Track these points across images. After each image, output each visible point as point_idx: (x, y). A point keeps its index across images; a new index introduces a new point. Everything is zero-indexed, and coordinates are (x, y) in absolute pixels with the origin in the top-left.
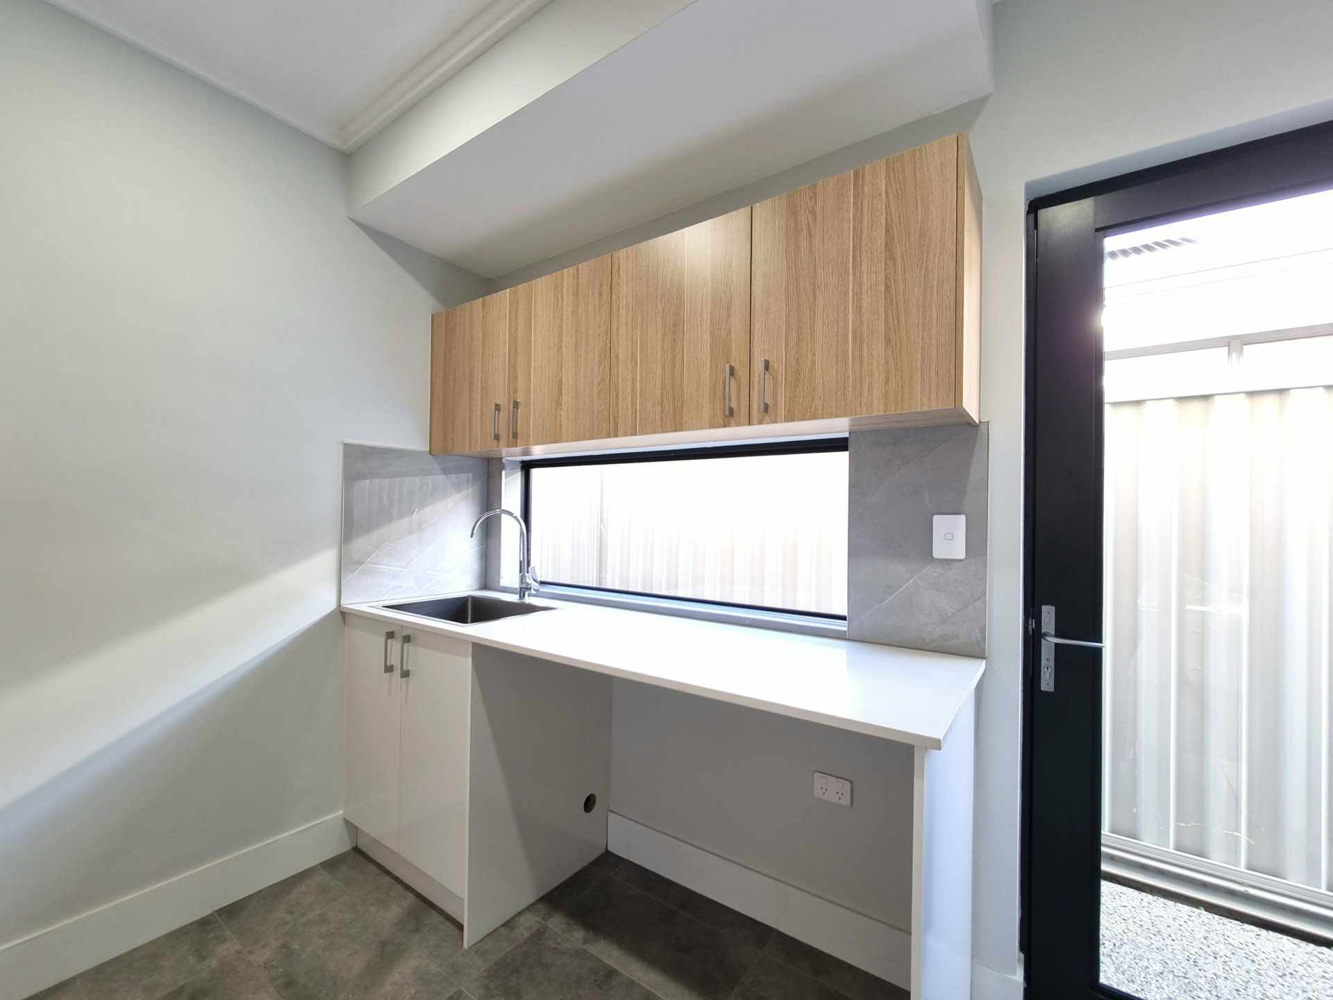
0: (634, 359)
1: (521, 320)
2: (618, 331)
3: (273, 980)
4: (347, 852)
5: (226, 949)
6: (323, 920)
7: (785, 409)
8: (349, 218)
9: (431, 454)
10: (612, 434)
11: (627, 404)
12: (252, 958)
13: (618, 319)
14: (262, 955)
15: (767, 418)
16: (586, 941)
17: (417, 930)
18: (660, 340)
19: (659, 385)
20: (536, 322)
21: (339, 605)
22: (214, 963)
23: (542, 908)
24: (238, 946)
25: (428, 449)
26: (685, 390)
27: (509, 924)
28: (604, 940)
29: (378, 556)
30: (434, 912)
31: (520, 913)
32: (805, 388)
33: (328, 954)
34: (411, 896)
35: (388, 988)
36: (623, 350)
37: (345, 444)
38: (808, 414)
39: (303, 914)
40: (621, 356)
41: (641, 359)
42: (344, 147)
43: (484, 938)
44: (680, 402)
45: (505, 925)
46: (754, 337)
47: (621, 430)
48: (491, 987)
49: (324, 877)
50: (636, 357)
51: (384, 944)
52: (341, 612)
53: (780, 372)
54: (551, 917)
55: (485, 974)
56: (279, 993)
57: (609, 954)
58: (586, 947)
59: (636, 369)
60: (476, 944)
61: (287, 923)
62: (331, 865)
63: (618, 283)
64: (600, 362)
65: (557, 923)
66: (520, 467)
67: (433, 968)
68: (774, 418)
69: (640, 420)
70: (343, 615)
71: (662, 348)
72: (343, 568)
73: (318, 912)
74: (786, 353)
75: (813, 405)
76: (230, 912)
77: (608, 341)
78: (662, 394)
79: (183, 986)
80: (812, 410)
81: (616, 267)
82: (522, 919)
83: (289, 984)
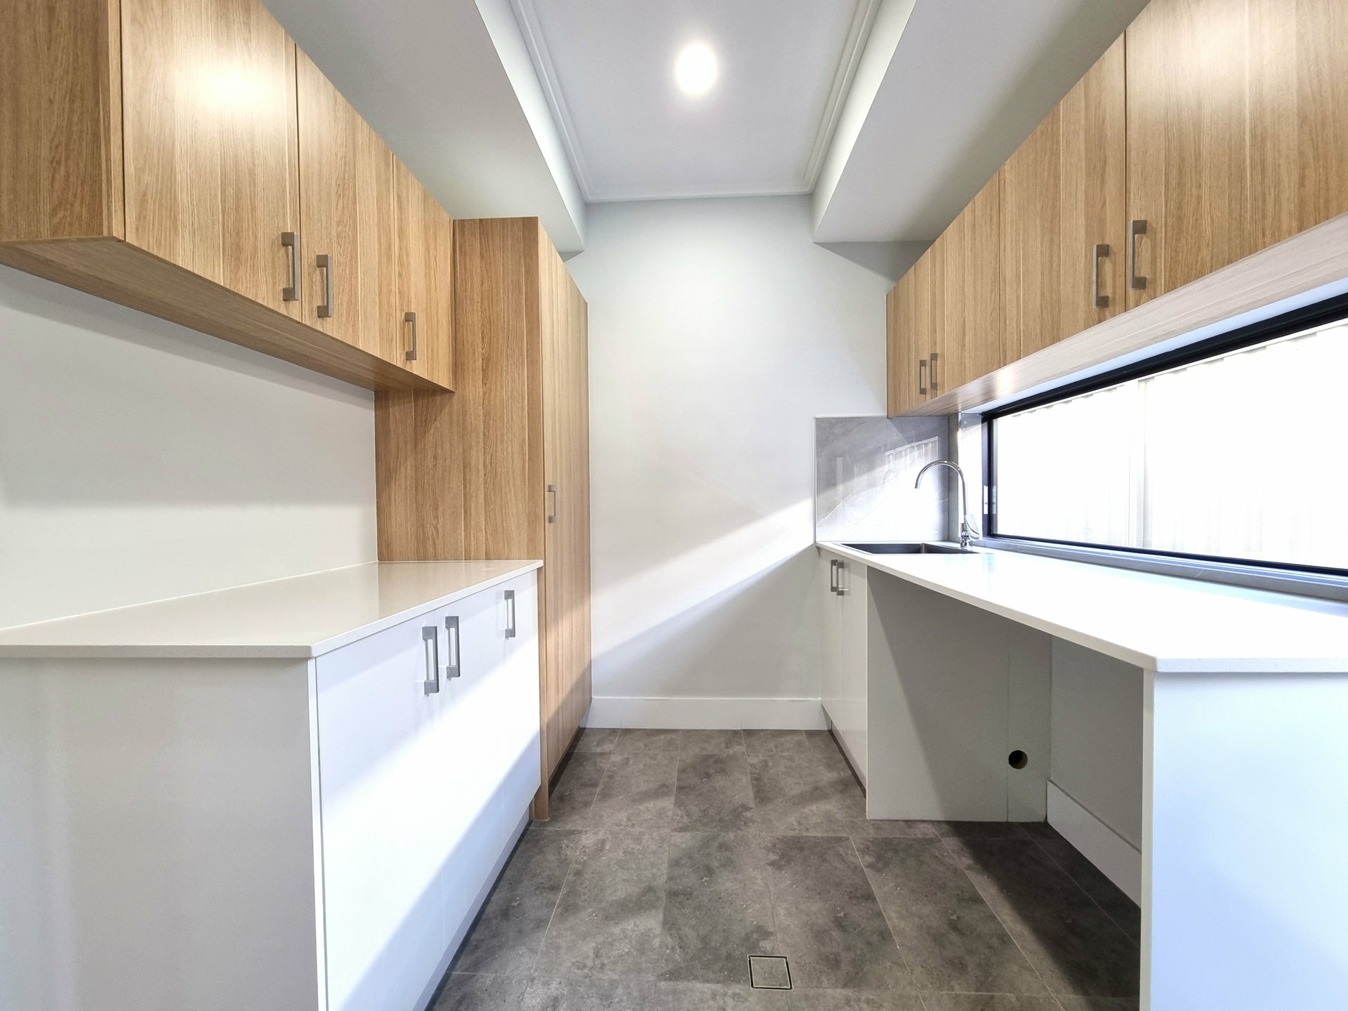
0: (1018, 276)
1: (938, 275)
2: (1005, 251)
3: (751, 773)
4: (824, 731)
5: (738, 749)
6: (791, 759)
7: (1165, 277)
8: (816, 243)
9: (888, 418)
10: (1002, 365)
11: (1013, 328)
12: (748, 758)
13: (1005, 239)
14: (753, 760)
15: (1145, 296)
16: (969, 868)
17: (841, 792)
18: (1039, 245)
19: (1039, 296)
20: (947, 270)
21: (815, 542)
22: (731, 752)
23: (945, 828)
24: (745, 750)
25: (886, 414)
26: (1062, 292)
27: (909, 823)
28: (988, 877)
29: (844, 506)
30: (859, 788)
31: (923, 821)
32: (1190, 237)
33: (784, 776)
34: (850, 772)
35: (806, 810)
36: (1009, 272)
37: (817, 419)
38: (1194, 271)
39: (782, 751)
40: (1008, 278)
41: (1023, 273)
42: (807, 190)
43: (885, 820)
44: (1057, 309)
45: (906, 821)
46: (1129, 195)
47: (1008, 359)
48: (870, 848)
49: (803, 738)
50: (1020, 272)
51: (816, 788)
52: (817, 547)
53: (1159, 229)
54: (948, 837)
55: (871, 839)
56: (751, 781)
57: (986, 889)
58: (966, 872)
59: (1019, 286)
60: (877, 820)
61: (772, 751)
62: (811, 734)
63: (1005, 198)
64: (992, 291)
65: (951, 844)
66: (981, 420)
67: (839, 816)
68: (1152, 294)
69: (1023, 341)
70: (818, 549)
71: (1041, 252)
72: (818, 515)
73: (791, 754)
74: (1166, 202)
75: (1200, 258)
76: (749, 733)
77: (998, 266)
78: (1041, 305)
79: (715, 755)
80: (1199, 264)
81: (1002, 182)
82: (922, 826)
83: (757, 779)
